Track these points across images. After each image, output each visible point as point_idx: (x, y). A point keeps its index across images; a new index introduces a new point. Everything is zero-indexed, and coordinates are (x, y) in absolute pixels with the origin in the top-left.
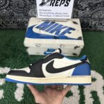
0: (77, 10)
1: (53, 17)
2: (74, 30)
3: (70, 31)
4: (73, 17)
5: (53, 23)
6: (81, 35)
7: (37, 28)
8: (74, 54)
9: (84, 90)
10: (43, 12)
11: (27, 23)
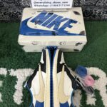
8: (75, 50)
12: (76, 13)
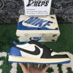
0: (53, 8)
1: (36, 14)
2: (52, 23)
3: (49, 24)
4: (51, 14)
5: (37, 18)
6: (57, 26)
8: (53, 40)
9: (62, 67)
10: (30, 11)
11: (18, 19)
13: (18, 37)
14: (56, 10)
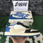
0: (30, 7)
1: (20, 11)
4: (28, 10)
7: (14, 15)
11: (10, 13)
12: (29, 12)
13: (10, 23)
14: (31, 8)
